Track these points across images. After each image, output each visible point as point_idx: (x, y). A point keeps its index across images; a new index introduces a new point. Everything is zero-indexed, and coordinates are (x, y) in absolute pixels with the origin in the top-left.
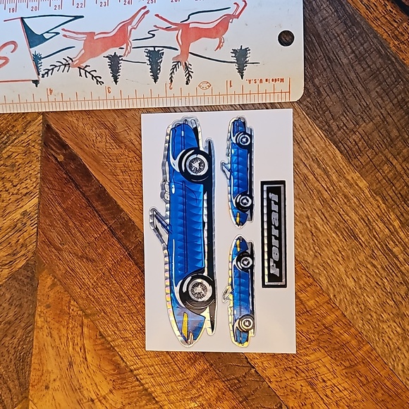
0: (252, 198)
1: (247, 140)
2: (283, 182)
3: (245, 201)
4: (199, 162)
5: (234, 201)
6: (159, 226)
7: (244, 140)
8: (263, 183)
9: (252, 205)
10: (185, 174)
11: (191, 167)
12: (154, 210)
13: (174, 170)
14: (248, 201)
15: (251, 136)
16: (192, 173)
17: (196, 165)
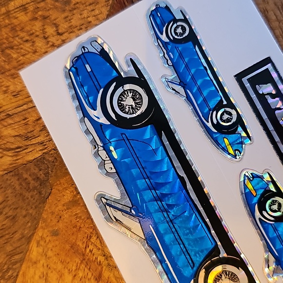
0: (233, 107)
1: (184, 29)
2: (268, 60)
3: (226, 117)
4: (130, 95)
5: (209, 125)
6: (119, 215)
7: (179, 30)
8: (239, 77)
9: (239, 117)
10: (120, 123)
11: (122, 107)
12: (100, 198)
13: (101, 125)
14: (230, 114)
15: (186, 20)
16: (128, 116)
17: (129, 101)
